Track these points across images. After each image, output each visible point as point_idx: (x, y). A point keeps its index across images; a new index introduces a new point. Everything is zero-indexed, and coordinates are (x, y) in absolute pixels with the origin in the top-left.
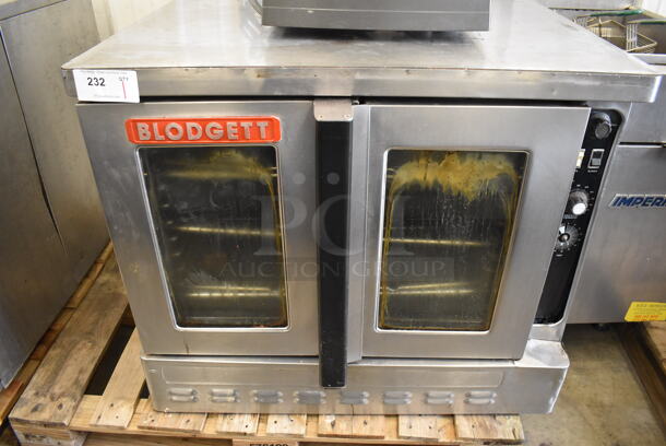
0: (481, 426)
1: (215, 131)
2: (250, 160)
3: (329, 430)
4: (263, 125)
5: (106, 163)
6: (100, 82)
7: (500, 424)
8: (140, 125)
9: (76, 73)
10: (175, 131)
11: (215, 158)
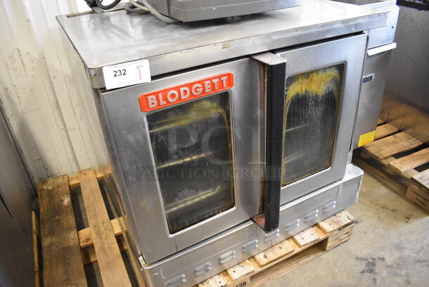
0: (333, 222)
1: (198, 90)
2: (215, 104)
3: (265, 261)
4: (224, 79)
5: (124, 132)
6: (123, 72)
7: (340, 217)
8: (150, 98)
9: (105, 70)
10: (173, 96)
11: (194, 108)
